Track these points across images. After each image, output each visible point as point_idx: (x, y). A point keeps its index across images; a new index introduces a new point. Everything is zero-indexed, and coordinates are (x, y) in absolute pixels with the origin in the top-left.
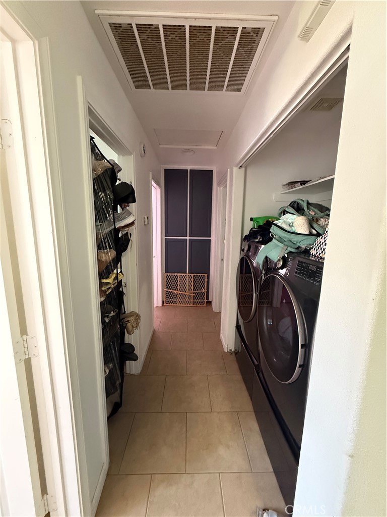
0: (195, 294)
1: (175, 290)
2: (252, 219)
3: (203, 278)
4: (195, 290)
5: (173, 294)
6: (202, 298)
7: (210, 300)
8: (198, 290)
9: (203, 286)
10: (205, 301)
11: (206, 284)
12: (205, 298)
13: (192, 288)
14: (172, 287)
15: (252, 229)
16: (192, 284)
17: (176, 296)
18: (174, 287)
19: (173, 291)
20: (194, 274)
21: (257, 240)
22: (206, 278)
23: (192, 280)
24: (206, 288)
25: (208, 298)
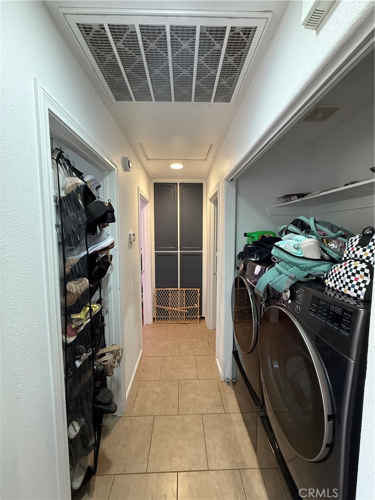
0: (188, 310)
1: (166, 306)
2: (246, 235)
3: (195, 292)
4: (188, 306)
5: (164, 310)
6: (195, 315)
7: (203, 316)
8: (190, 306)
9: (195, 301)
10: (199, 317)
11: (198, 299)
12: (198, 314)
13: (184, 304)
14: (163, 303)
15: (246, 245)
16: (184, 299)
17: (168, 312)
18: (165, 303)
19: (164, 307)
20: (186, 289)
21: (254, 260)
22: (199, 292)
23: (184, 295)
24: (198, 303)
25: (201, 314)
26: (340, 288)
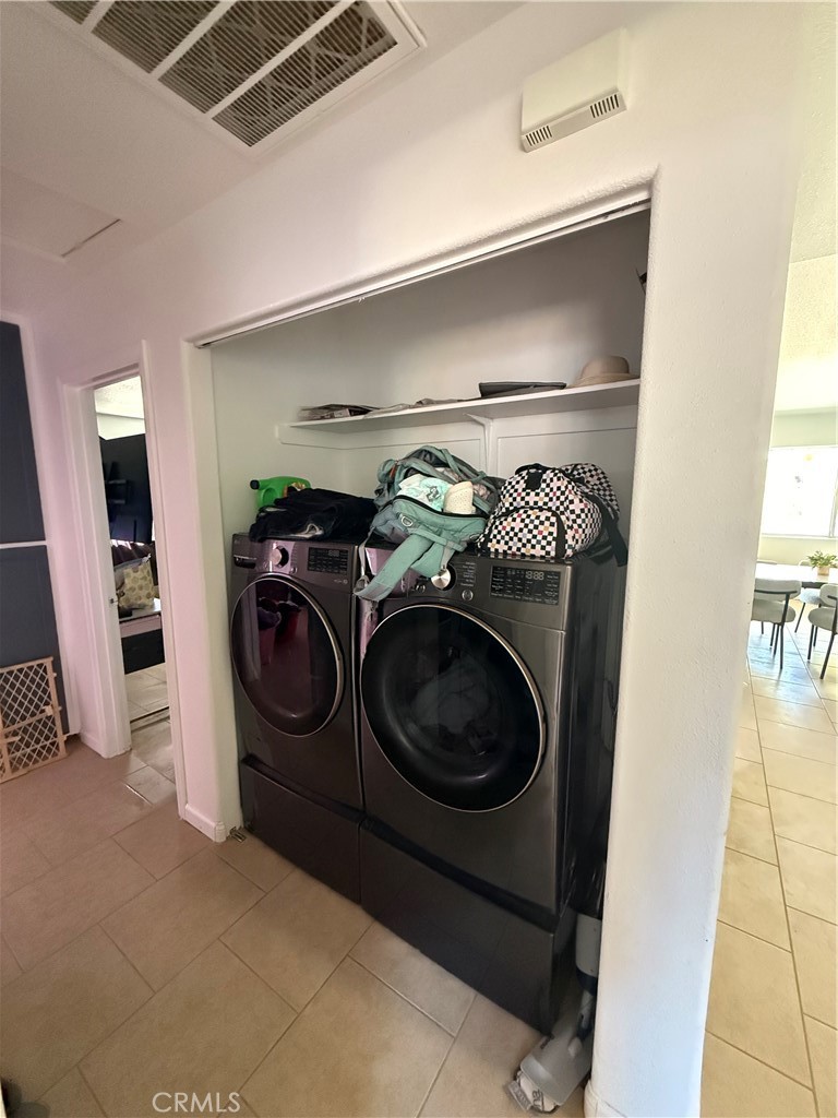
2: (255, 485)
7: (72, 733)
10: (62, 738)
11: (52, 690)
12: (59, 733)
21: (307, 536)
22: (50, 669)
24: (54, 701)
25: (66, 728)
26: (519, 549)
